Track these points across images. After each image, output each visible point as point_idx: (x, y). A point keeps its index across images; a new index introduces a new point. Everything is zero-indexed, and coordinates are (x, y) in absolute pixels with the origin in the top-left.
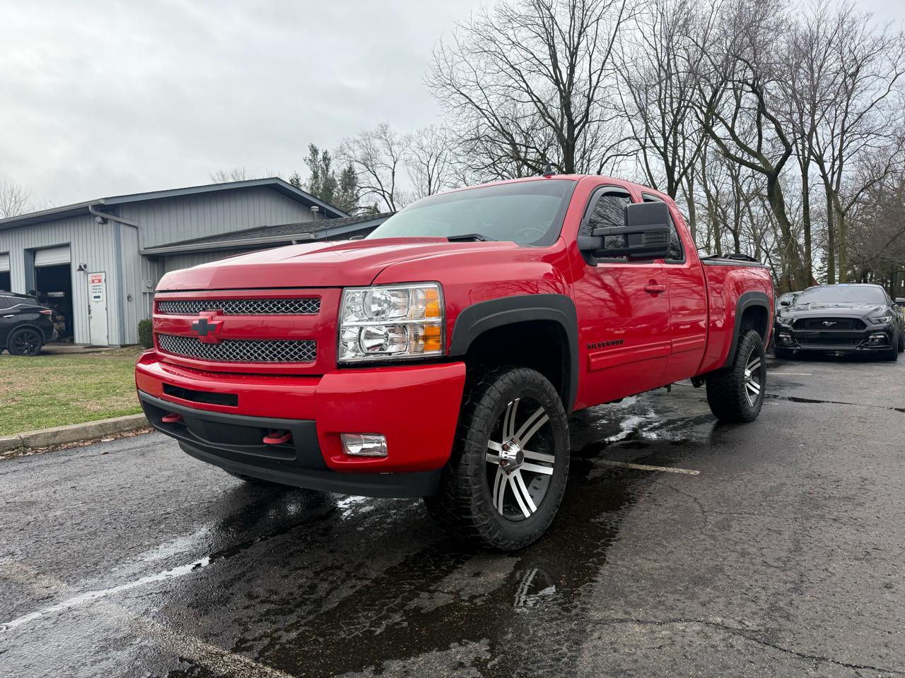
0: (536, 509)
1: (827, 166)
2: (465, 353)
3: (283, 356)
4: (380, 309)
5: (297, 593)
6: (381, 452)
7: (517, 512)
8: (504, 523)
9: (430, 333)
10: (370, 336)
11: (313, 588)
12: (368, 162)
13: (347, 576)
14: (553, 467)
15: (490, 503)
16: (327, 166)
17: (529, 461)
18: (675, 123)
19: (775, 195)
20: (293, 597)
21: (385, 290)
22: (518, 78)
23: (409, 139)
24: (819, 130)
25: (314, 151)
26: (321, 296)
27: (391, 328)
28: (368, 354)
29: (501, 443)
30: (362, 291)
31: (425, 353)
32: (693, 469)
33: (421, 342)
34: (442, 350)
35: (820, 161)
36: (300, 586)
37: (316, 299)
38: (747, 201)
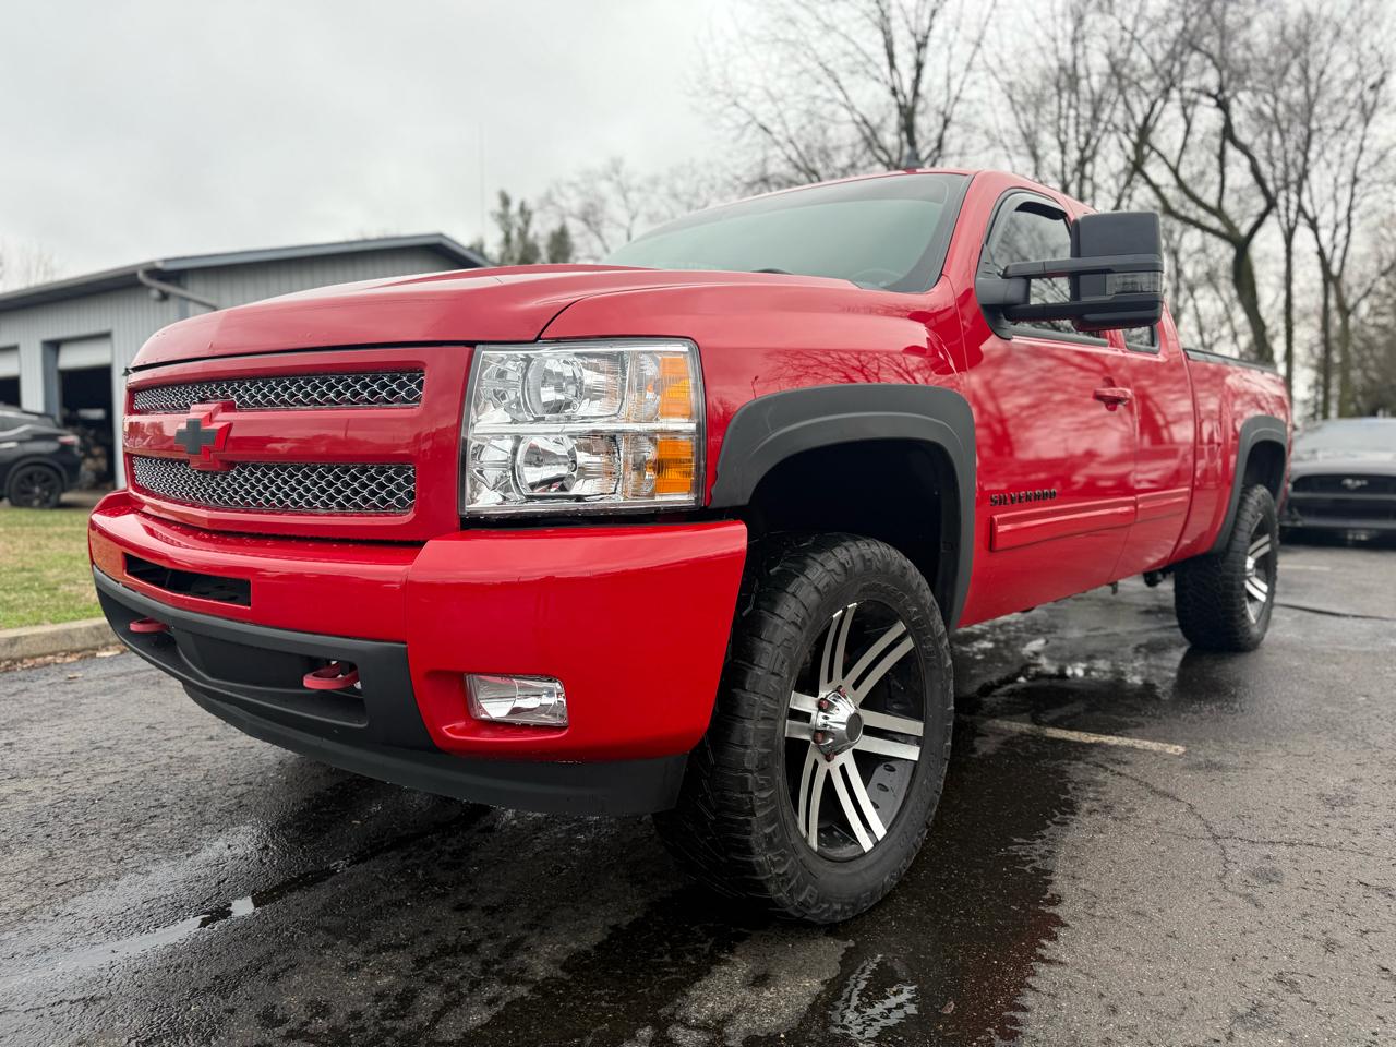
0: (884, 832)
1: (1325, 235)
2: (746, 501)
3: (348, 499)
4: (561, 397)
5: (371, 1010)
6: (555, 715)
7: (846, 840)
8: (820, 867)
9: (668, 454)
10: (538, 457)
11: (406, 1000)
12: (590, 217)
13: (484, 972)
14: (918, 744)
15: (792, 828)
16: (527, 223)
17: (872, 732)
18: (1082, 162)
19: (1243, 278)
20: (359, 1023)
21: (568, 351)
22: (830, 82)
23: (655, 181)
24: (1314, 176)
25: (506, 201)
26: (424, 364)
27: (582, 441)
28: (531, 498)
29: (816, 695)
30: (520, 354)
31: (658, 499)
32: (1171, 741)
33: (649, 475)
34: (697, 492)
35: (1313, 225)
36: (380, 996)
37: (415, 370)
38: (1191, 289)
